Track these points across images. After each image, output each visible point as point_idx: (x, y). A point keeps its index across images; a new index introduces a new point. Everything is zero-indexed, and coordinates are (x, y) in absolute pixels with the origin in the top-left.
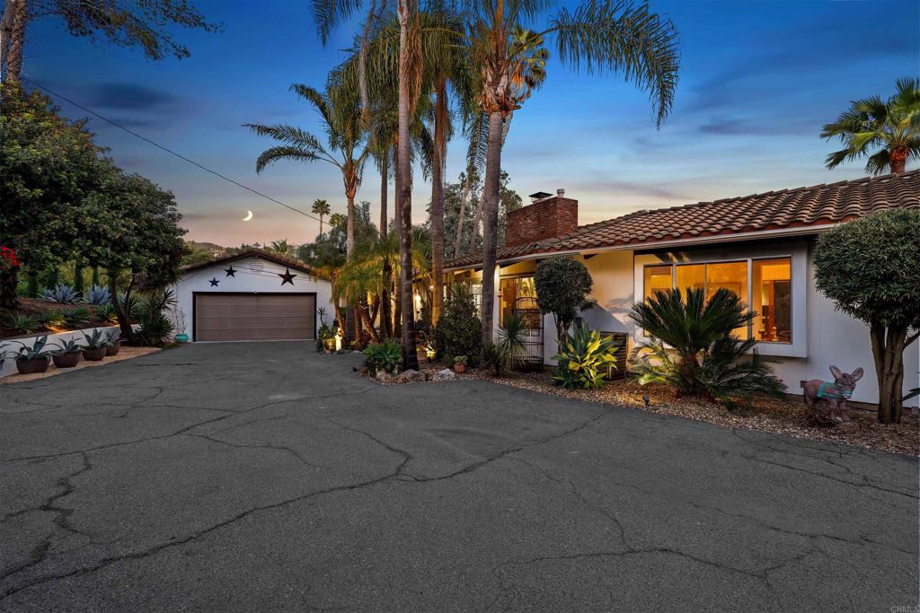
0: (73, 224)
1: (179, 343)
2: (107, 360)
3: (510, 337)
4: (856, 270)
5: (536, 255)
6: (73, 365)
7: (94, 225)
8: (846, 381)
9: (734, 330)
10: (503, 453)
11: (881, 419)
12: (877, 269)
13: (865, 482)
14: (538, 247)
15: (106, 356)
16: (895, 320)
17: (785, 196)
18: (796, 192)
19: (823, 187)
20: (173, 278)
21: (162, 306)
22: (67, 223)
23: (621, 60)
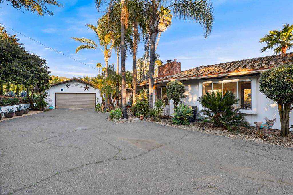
0: (9, 69)
1: (50, 109)
2: (24, 115)
3: (158, 107)
4: (274, 85)
5: (167, 80)
6: (11, 117)
7: (16, 70)
8: (271, 123)
9: (232, 105)
10: (154, 148)
11: (282, 135)
12: (281, 84)
13: (278, 159)
14: (167, 78)
15: (24, 114)
16: (287, 102)
17: (248, 61)
18: (252, 60)
19: (261, 58)
20: (47, 88)
21: (44, 97)
22: (7, 69)
23: (195, 16)
